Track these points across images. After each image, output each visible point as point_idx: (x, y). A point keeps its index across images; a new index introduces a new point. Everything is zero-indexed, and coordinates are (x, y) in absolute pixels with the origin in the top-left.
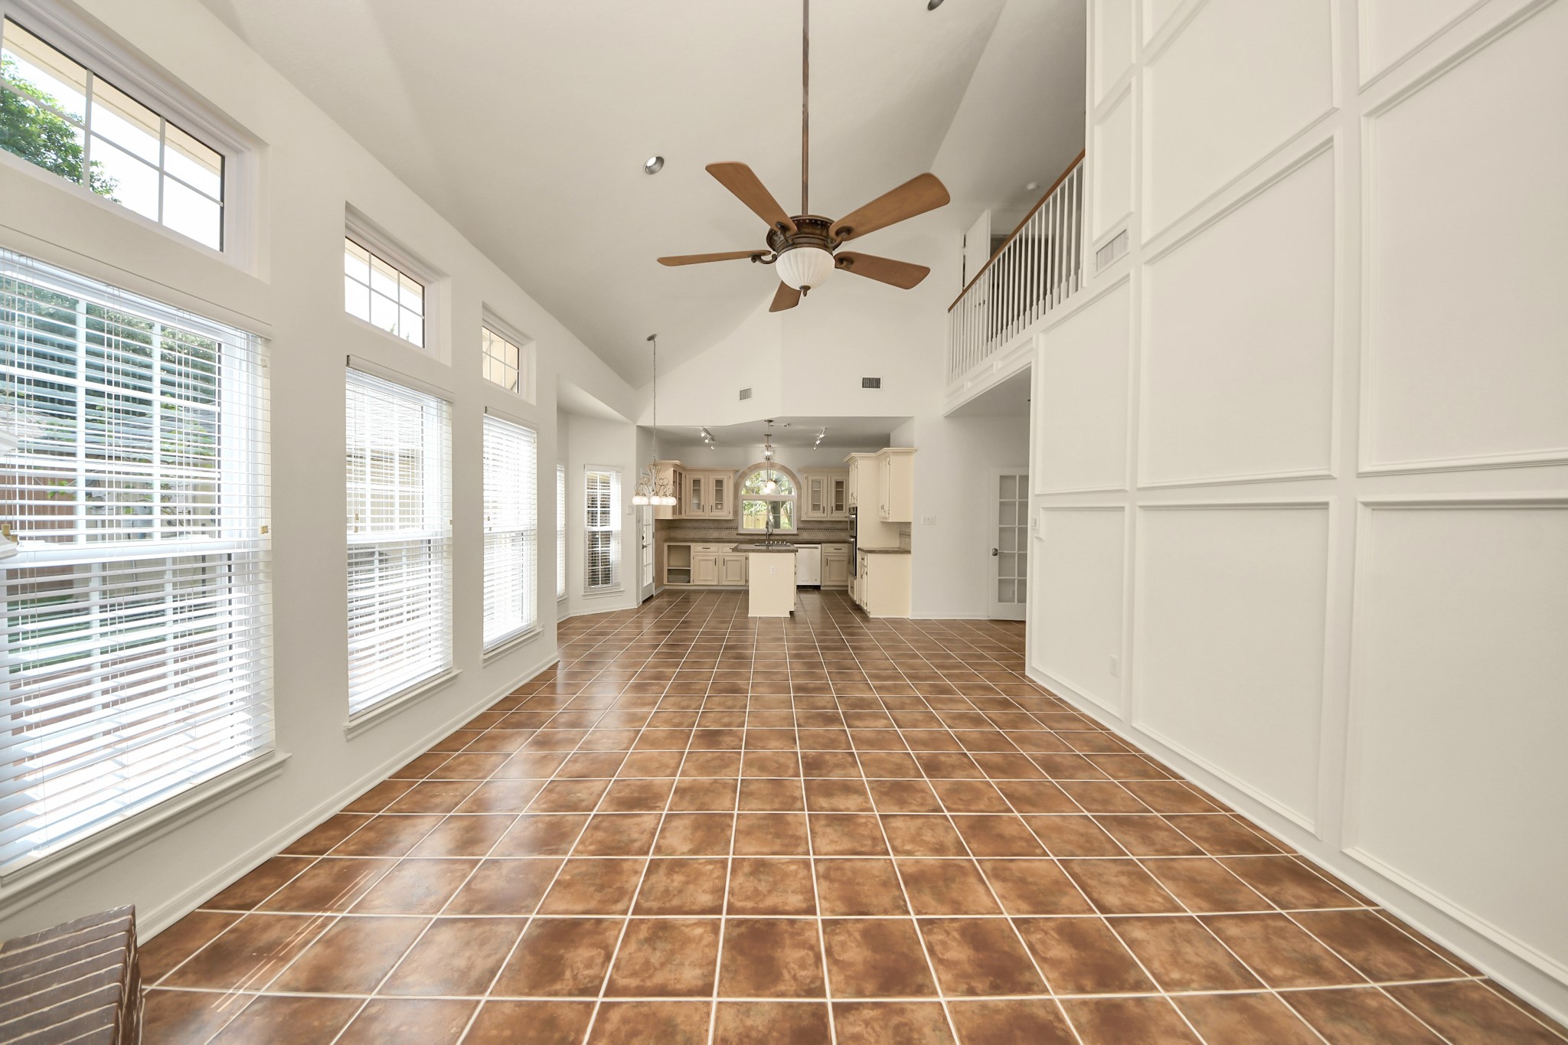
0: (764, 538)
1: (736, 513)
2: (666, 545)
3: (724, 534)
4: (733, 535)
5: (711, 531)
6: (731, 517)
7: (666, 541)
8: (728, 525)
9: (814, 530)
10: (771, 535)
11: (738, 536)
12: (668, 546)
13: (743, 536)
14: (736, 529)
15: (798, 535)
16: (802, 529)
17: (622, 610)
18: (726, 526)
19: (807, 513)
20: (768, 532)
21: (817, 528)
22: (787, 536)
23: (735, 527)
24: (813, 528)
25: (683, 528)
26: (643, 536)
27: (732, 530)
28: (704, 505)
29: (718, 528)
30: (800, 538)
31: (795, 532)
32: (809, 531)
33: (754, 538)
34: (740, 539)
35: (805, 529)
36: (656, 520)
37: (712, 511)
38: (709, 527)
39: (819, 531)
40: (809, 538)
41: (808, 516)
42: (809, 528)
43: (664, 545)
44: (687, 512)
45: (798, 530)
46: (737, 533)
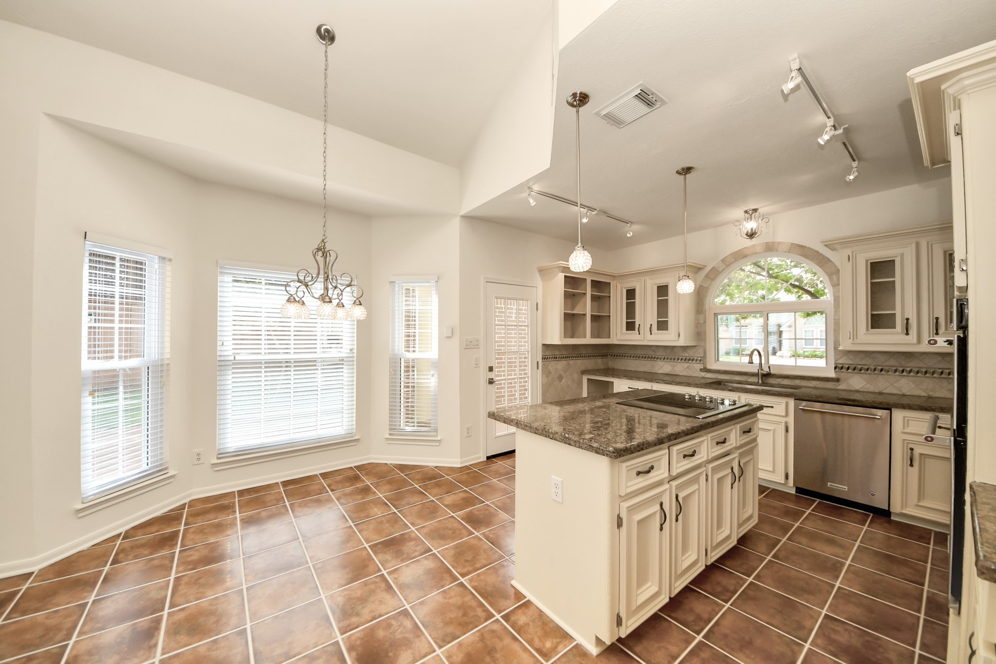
0: (754, 379)
1: (700, 334)
2: (585, 379)
3: (680, 368)
4: (694, 370)
5: (660, 363)
6: (681, 342)
7: (584, 372)
8: (686, 355)
9: (883, 372)
10: (768, 375)
11: (705, 373)
12: (588, 379)
13: (714, 374)
14: (701, 362)
15: (837, 380)
16: (848, 368)
17: (436, 467)
18: (683, 355)
19: (855, 334)
20: (762, 370)
21: (894, 368)
22: (808, 380)
23: (700, 358)
24: (880, 368)
25: (622, 356)
26: (489, 367)
27: (693, 363)
28: (639, 325)
29: (671, 359)
30: (842, 386)
31: (832, 374)
32: (869, 374)
33: (732, 379)
34: (706, 379)
35: (854, 369)
36: (544, 345)
37: (651, 334)
38: (657, 357)
39: (899, 375)
40: (872, 388)
41: (856, 341)
42: (866, 367)
43: (582, 378)
44: (619, 335)
45: (837, 370)
46: (702, 367)
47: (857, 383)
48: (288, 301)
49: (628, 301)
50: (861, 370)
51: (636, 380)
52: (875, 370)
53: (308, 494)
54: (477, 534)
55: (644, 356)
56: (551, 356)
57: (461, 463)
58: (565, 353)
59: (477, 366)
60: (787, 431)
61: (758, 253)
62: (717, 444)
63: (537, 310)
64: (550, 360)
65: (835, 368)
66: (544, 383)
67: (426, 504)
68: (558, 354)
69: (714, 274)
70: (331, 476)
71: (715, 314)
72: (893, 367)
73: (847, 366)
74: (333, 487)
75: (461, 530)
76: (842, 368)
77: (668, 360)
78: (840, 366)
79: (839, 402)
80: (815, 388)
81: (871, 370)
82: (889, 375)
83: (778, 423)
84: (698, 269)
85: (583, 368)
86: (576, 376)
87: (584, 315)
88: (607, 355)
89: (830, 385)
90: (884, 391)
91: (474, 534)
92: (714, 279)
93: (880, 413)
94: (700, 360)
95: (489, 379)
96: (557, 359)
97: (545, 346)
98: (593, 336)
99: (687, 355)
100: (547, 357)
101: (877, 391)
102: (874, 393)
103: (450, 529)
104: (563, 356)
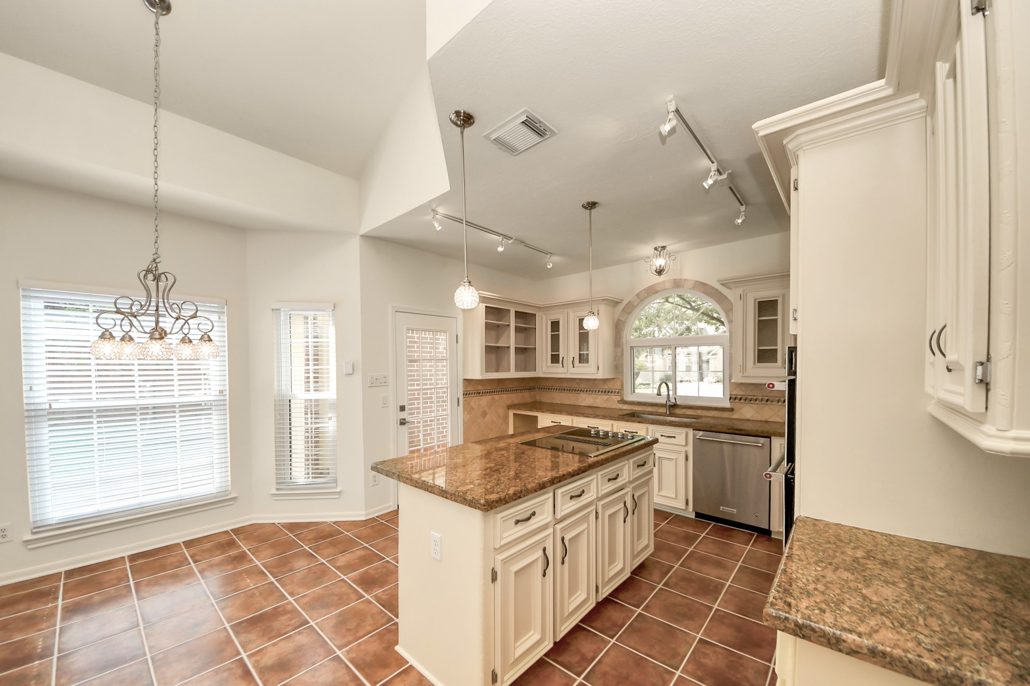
0: (663, 410)
1: (618, 367)
2: (511, 413)
3: (600, 401)
4: (613, 402)
5: (583, 396)
6: (600, 375)
7: (510, 407)
8: (605, 387)
9: (768, 402)
10: (675, 406)
11: (622, 405)
12: (514, 414)
13: (630, 405)
14: (619, 394)
15: (732, 410)
16: (740, 399)
17: (335, 523)
18: (603, 387)
19: (744, 368)
20: (669, 401)
21: (777, 399)
22: (708, 410)
23: (617, 391)
24: (766, 398)
25: (549, 389)
26: (400, 406)
27: (612, 395)
28: (563, 358)
29: (592, 392)
30: (736, 416)
31: (727, 405)
32: (757, 404)
33: (646, 410)
34: (623, 411)
35: (746, 400)
36: (465, 380)
37: (574, 367)
38: (580, 389)
39: (781, 405)
40: (759, 417)
41: (745, 374)
42: (755, 398)
43: (508, 413)
44: (544, 368)
45: (731, 400)
46: (620, 399)
47: (748, 413)
48: (102, 337)
49: (553, 333)
50: (751, 401)
51: (558, 414)
52: (762, 400)
53: (163, 568)
54: (367, 596)
55: (569, 388)
56: (474, 392)
57: (366, 515)
58: (490, 388)
59: (385, 405)
60: (687, 459)
61: (667, 289)
62: (609, 481)
63: (457, 343)
64: (473, 395)
65: (730, 399)
66: (466, 420)
67: (314, 568)
68: (481, 388)
69: (630, 308)
70: (197, 544)
71: (631, 347)
72: (777, 397)
73: (739, 397)
74: (197, 558)
75: (350, 594)
76: (735, 398)
77: (590, 393)
78: (734, 397)
79: (732, 431)
80: (713, 417)
81: (759, 401)
82: (774, 405)
83: (679, 452)
84: (615, 303)
85: (509, 403)
86: (501, 412)
87: (508, 347)
88: (535, 388)
89: (725, 415)
90: (769, 420)
91: (365, 597)
92: (629, 313)
93: (762, 440)
94: (618, 392)
95: (401, 419)
96: (480, 395)
97: (467, 381)
98: (517, 369)
99: (607, 387)
100: (469, 392)
101: (764, 420)
102: (761, 421)
103: (336, 595)
104: (487, 391)
